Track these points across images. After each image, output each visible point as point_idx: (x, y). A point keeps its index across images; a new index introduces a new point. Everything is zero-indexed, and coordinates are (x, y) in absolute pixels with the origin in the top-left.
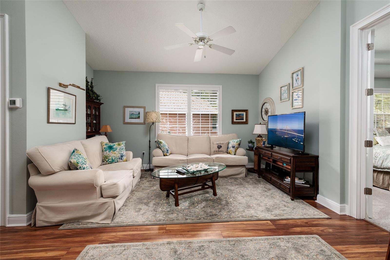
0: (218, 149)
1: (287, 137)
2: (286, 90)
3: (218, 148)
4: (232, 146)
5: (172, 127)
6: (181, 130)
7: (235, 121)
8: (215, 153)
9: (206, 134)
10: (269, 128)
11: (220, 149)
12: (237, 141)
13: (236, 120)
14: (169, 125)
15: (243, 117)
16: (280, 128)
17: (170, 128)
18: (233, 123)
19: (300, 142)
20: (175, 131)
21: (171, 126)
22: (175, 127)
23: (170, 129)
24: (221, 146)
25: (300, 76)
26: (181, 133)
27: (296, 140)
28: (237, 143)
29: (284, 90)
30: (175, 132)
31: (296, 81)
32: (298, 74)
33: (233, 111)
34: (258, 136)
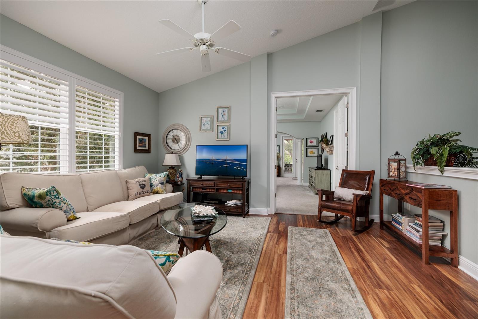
0: (141, 190)
1: (226, 166)
2: (208, 121)
3: (141, 187)
4: (160, 182)
5: (23, 156)
6: (47, 164)
7: (138, 148)
8: (139, 196)
9: (96, 169)
10: (197, 158)
11: (145, 190)
12: (164, 174)
13: (139, 146)
14: (14, 151)
15: (145, 143)
16: (216, 158)
17: (18, 158)
18: (136, 151)
19: (243, 169)
20: (32, 165)
21: (18, 154)
22: (31, 156)
23: (15, 160)
24: (144, 185)
25: (226, 113)
26: (46, 169)
27: (238, 168)
28: (164, 178)
29: (205, 121)
30: (30, 168)
31: (222, 116)
32: (224, 110)
33: (136, 134)
34: (170, 168)
